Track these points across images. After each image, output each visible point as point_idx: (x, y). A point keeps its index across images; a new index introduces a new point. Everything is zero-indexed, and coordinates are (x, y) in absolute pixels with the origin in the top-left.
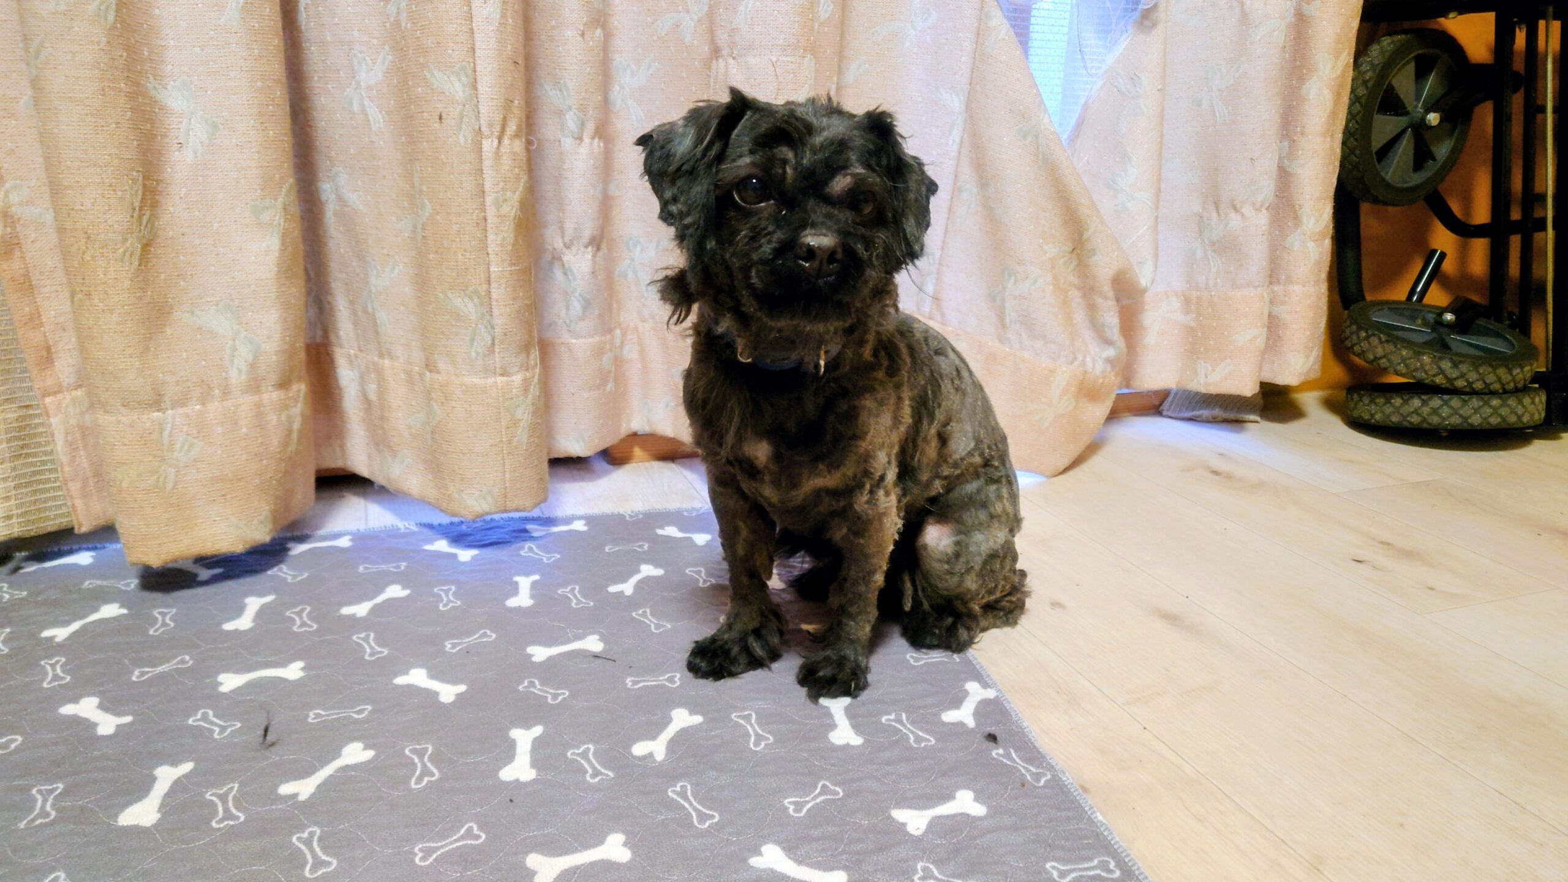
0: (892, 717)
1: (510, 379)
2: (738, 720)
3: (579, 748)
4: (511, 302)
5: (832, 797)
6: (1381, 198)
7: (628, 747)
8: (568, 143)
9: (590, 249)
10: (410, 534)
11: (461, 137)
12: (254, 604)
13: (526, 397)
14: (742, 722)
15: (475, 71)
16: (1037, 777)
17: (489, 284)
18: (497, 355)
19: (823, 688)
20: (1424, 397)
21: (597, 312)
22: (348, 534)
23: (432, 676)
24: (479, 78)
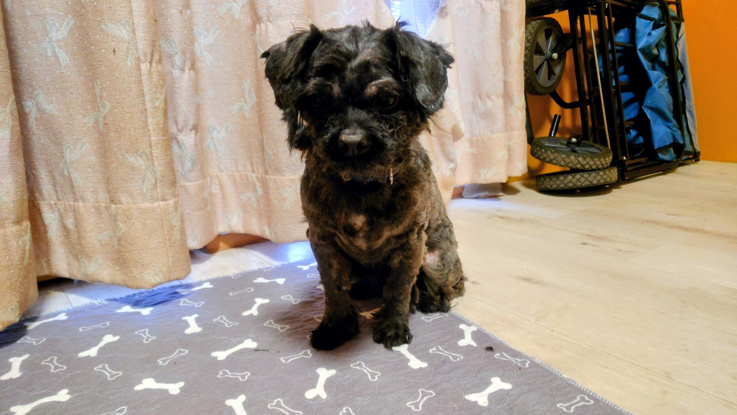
0: (434, 349)
1: (167, 202)
2: (356, 367)
3: (273, 402)
4: (164, 158)
5: (430, 397)
6: (539, 91)
7: (302, 395)
8: (176, 73)
9: (193, 132)
10: (102, 306)
11: (128, 62)
12: (16, 362)
13: (177, 212)
14: (358, 368)
15: (133, 24)
16: (524, 363)
17: (151, 148)
18: (158, 189)
19: (394, 340)
20: (573, 175)
21: (199, 167)
22: (63, 312)
23: (158, 381)
24: (136, 27)
